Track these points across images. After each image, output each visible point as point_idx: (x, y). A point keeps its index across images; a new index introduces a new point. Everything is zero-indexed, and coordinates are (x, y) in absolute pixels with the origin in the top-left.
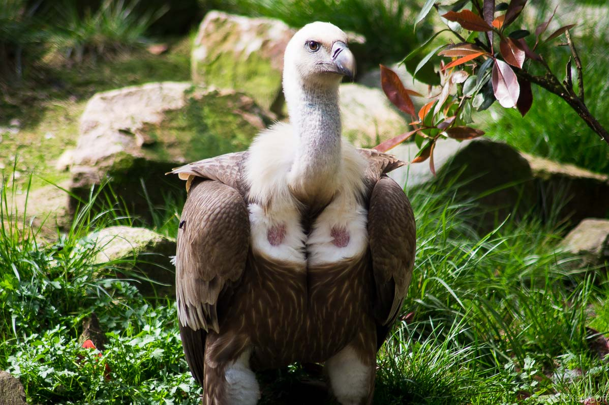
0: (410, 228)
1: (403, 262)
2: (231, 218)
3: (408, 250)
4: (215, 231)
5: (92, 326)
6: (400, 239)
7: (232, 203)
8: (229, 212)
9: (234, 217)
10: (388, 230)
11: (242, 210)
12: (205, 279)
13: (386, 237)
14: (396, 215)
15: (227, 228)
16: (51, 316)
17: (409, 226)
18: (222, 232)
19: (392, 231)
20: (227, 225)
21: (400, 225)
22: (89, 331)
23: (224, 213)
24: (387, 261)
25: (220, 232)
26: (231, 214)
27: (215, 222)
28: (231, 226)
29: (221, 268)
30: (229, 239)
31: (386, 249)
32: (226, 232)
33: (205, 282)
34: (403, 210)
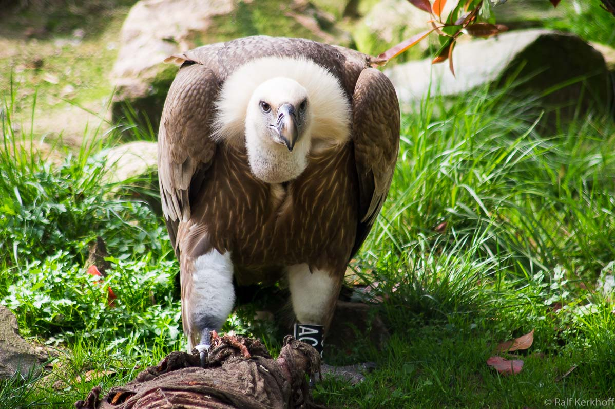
0: (393, 117)
1: (384, 153)
2: (202, 94)
3: (390, 139)
4: (186, 109)
5: (99, 251)
6: (382, 127)
7: (202, 79)
8: (200, 88)
9: (204, 94)
10: (371, 115)
11: (212, 87)
12: (178, 162)
13: (368, 122)
14: (380, 100)
15: (198, 105)
16: (56, 241)
17: (392, 115)
18: (193, 110)
19: (374, 117)
20: (197, 102)
21: (383, 112)
22: (94, 256)
23: (194, 89)
24: (368, 148)
25: (191, 110)
26: (201, 91)
27: (187, 99)
28: (201, 103)
29: (193, 149)
30: (199, 117)
31: (368, 135)
32: (197, 109)
33: (178, 165)
34: (388, 97)
